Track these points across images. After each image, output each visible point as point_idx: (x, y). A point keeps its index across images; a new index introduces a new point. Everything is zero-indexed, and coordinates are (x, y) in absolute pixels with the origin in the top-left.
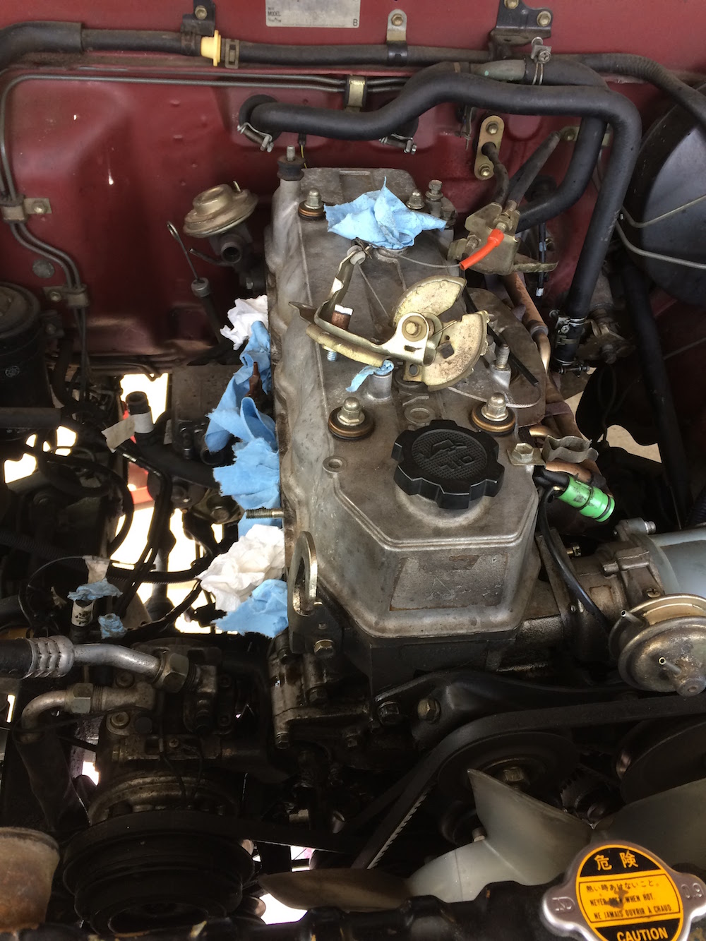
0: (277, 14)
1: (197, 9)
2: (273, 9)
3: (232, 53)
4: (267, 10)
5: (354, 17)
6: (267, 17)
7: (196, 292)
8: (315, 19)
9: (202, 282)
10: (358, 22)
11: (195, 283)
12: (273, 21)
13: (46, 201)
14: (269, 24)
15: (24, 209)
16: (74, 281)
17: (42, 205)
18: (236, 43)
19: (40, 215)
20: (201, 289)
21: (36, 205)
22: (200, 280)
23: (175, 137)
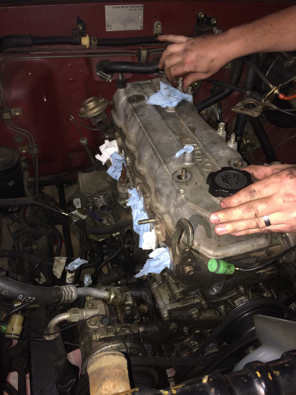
0: (110, 26)
1: (78, 26)
2: (109, 24)
3: (94, 43)
4: (106, 25)
5: (141, 25)
6: (106, 27)
7: (82, 143)
8: (125, 27)
9: (85, 139)
10: (142, 27)
11: (81, 140)
12: (109, 29)
13: (20, 109)
14: (107, 30)
15: (11, 114)
16: (32, 143)
17: (19, 111)
18: (95, 38)
19: (18, 116)
20: (84, 142)
21: (16, 112)
22: (84, 138)
23: (71, 79)
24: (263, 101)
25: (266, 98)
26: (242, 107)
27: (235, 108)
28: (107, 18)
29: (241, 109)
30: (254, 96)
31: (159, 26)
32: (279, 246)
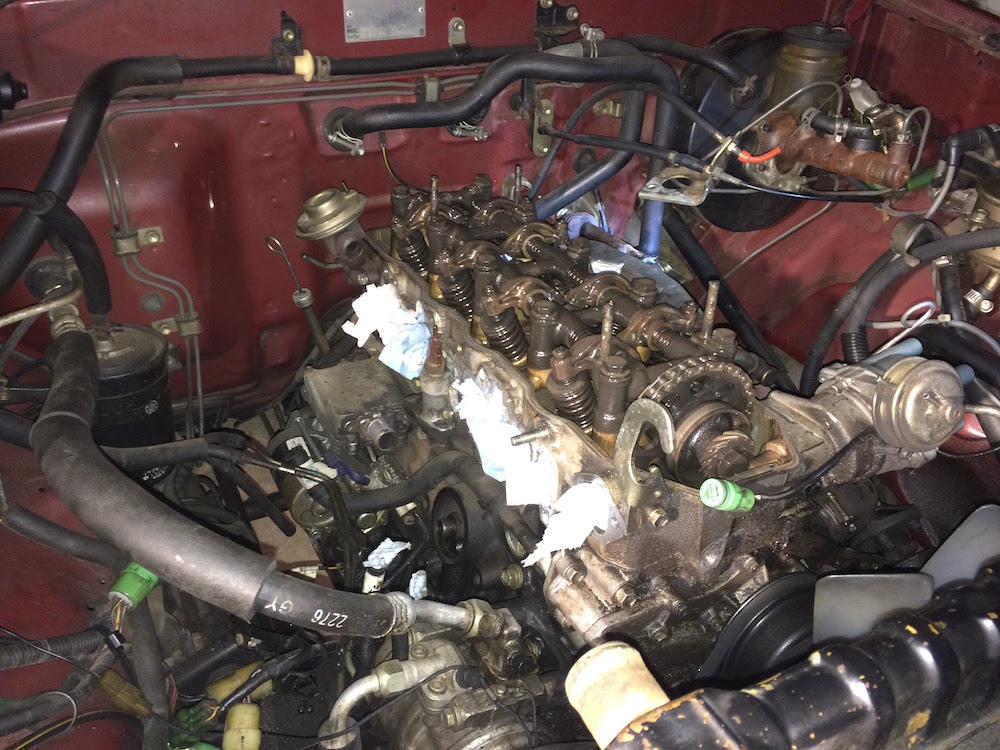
0: (354, 31)
1: (285, 33)
2: (351, 26)
3: (324, 68)
4: (346, 28)
5: (420, 27)
6: (346, 34)
7: (299, 303)
9: (305, 292)
10: (425, 32)
11: (296, 295)
12: (351, 37)
13: (159, 229)
14: (348, 40)
15: (137, 241)
16: (187, 309)
17: (155, 234)
18: (325, 58)
19: (154, 245)
20: (304, 299)
21: (149, 235)
22: (303, 289)
23: (266, 155)
24: (707, 170)
25: (712, 164)
26: (661, 188)
27: (646, 192)
28: (347, 14)
29: (660, 193)
30: (685, 161)
31: (460, 28)
32: (822, 446)
